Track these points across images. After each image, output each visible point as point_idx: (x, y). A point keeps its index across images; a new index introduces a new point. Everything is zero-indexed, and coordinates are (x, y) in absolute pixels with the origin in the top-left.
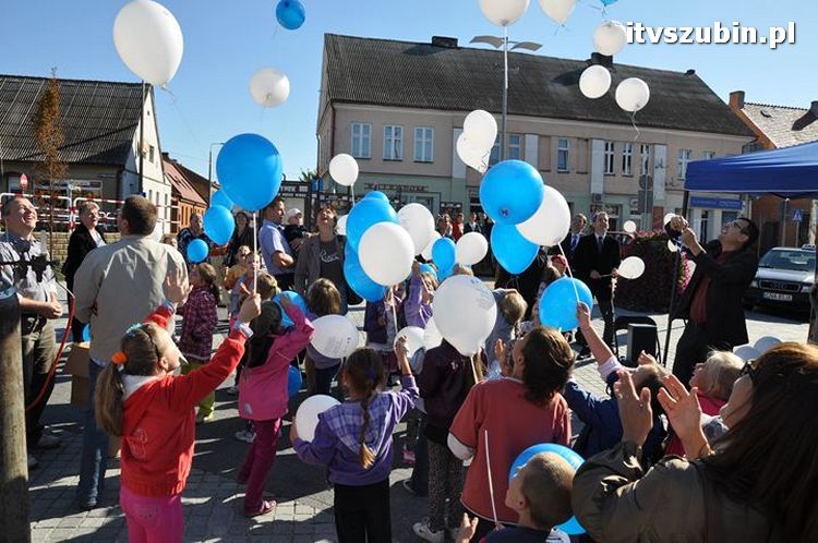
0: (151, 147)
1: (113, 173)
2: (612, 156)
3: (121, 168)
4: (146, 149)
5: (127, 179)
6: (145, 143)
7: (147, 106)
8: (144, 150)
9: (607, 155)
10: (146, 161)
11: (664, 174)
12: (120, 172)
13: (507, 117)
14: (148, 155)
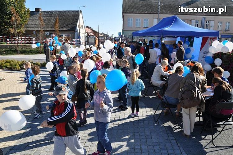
0: (82, 26)
1: (73, 32)
2: (198, 24)
3: (74, 31)
4: (80, 26)
5: (76, 34)
6: (80, 25)
7: (81, 16)
8: (80, 27)
9: (196, 24)
10: (81, 29)
11: (213, 29)
12: (74, 32)
13: (159, 15)
14: (81, 28)
